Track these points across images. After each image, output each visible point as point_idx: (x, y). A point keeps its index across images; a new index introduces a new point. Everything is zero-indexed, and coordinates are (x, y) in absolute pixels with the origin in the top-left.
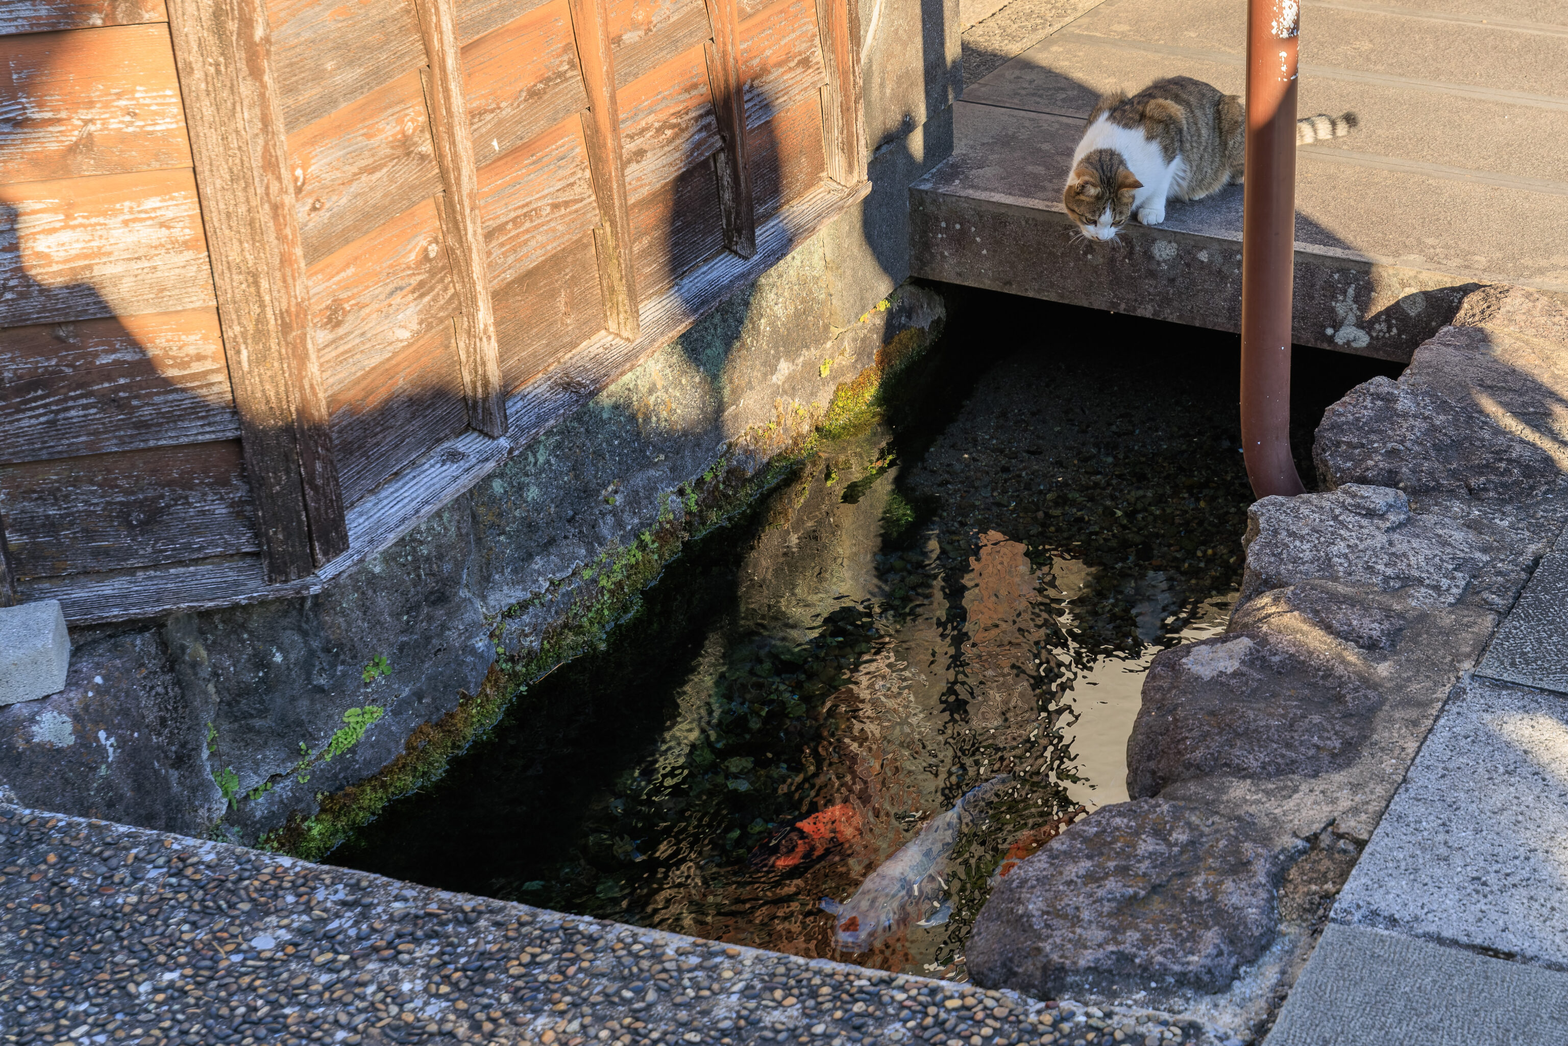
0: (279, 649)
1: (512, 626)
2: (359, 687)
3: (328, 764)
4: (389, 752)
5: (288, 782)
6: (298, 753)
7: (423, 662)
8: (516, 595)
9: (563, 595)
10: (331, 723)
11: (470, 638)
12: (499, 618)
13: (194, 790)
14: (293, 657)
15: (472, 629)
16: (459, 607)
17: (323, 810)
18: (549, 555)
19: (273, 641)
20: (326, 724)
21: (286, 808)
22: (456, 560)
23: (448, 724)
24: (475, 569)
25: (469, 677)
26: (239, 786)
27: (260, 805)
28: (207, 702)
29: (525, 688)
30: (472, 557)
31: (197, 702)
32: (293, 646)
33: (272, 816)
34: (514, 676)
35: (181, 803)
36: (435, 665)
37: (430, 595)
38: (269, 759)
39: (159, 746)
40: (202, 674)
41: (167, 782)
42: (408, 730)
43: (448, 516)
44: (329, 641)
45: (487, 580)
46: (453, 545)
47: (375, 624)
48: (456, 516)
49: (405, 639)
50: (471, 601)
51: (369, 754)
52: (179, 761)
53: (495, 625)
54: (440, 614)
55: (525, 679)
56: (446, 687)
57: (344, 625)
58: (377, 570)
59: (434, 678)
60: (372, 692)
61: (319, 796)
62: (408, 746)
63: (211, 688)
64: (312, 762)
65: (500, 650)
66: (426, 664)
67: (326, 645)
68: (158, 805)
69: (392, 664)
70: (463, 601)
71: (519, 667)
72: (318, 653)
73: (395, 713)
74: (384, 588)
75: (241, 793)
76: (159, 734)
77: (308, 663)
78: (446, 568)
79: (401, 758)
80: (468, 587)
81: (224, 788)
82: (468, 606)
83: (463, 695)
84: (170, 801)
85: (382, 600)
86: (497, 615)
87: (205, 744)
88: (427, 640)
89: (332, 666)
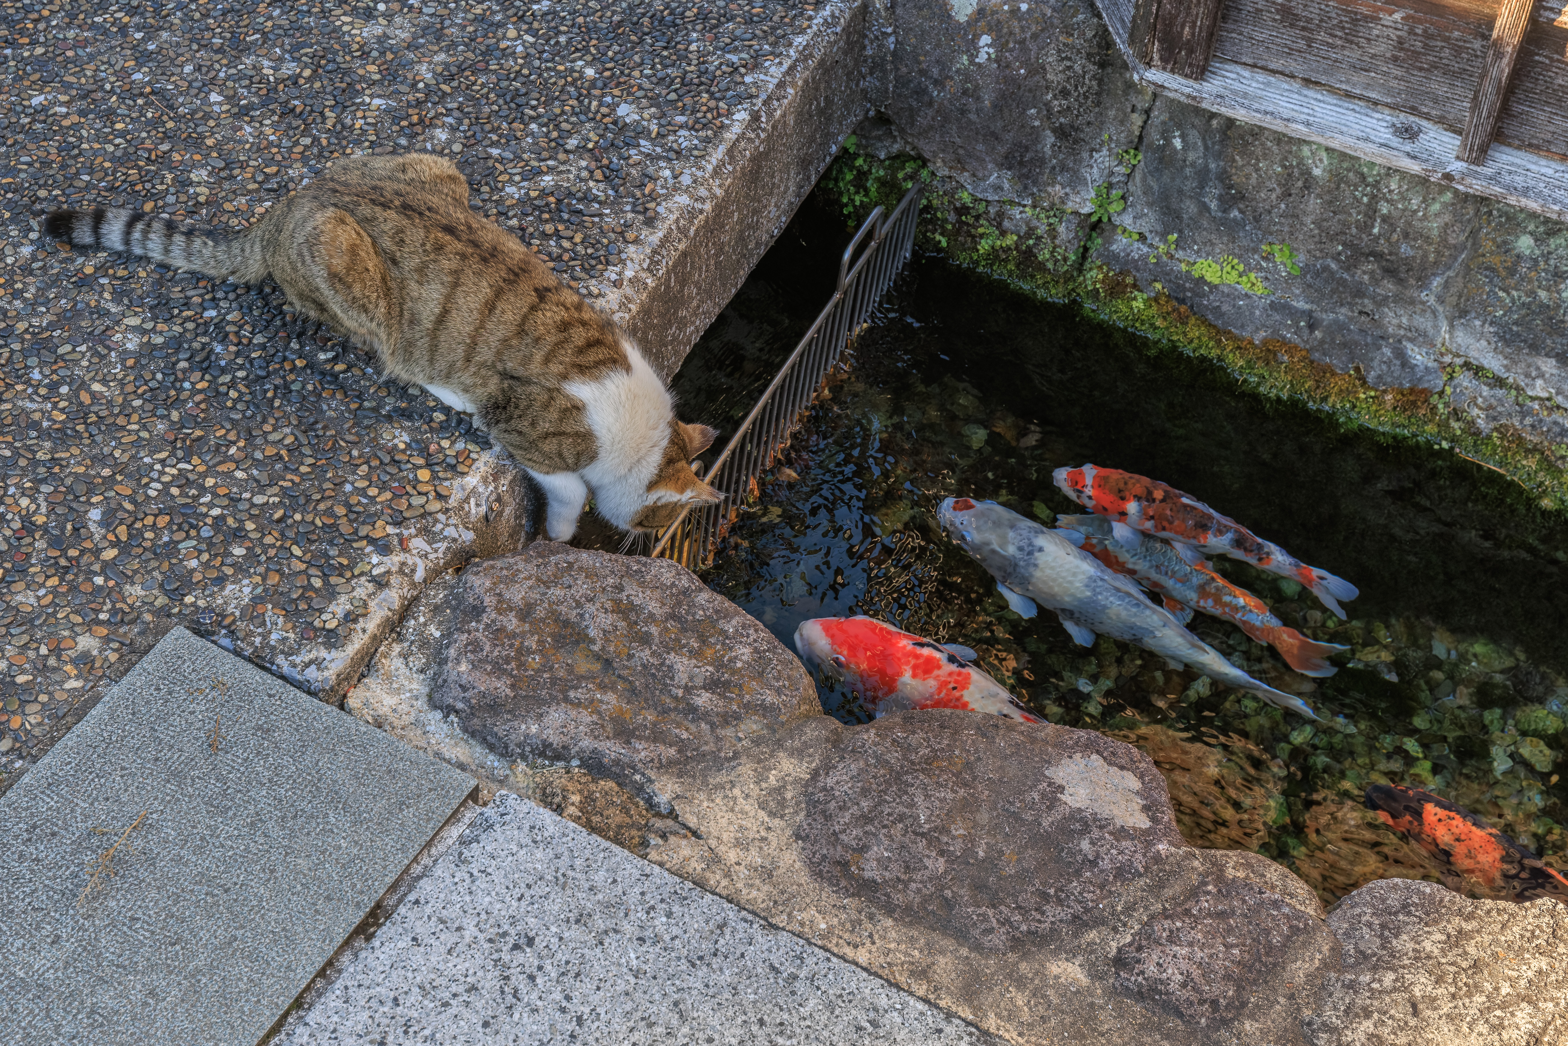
0: (1183, 137)
1: (1464, 380)
2: (1255, 250)
3: (1180, 272)
4: (1242, 326)
5: (1145, 249)
6: (1163, 236)
7: (1342, 305)
8: (1493, 363)
10: (1208, 248)
11: (1411, 340)
12: (1459, 361)
14: (1191, 156)
15: (1423, 338)
16: (1412, 302)
17: (1156, 300)
19: (1179, 126)
20: (1205, 244)
21: (1126, 262)
22: (1425, 256)
23: (1322, 373)
24: (1453, 290)
25: (1375, 363)
26: (1119, 214)
27: (1120, 244)
28: (1122, 122)
29: (1445, 445)
30: (1451, 273)
31: (1112, 113)
32: (1195, 147)
33: (1116, 257)
34: (1444, 425)
35: (1041, 161)
36: (1351, 319)
37: (1379, 256)
38: (1149, 221)
39: (1047, 104)
40: (1134, 100)
41: (1035, 135)
42: (1276, 331)
43: (1436, 207)
44: (1229, 178)
45: (1463, 313)
46: (1427, 239)
47: (1294, 216)
48: (1447, 218)
49: (1333, 266)
50: (1434, 313)
51: (1225, 308)
52: (1062, 133)
53: (1447, 359)
54: (1388, 287)
55: (1453, 440)
56: (1344, 345)
57: (1253, 180)
58: (1317, 172)
59: (1341, 327)
60: (1267, 270)
61: (1158, 286)
62: (1265, 342)
63: (1137, 120)
64: (1172, 257)
65: (1449, 390)
66: (1344, 310)
67: (1223, 177)
68: (1009, 137)
69: (1305, 270)
70: (1423, 303)
71: (1455, 425)
72: (1212, 176)
73: (1272, 305)
74: (1319, 196)
75: (1116, 220)
76: (1055, 97)
77: (1203, 176)
78: (1405, 249)
79: (1251, 343)
80: (1441, 300)
81: (1103, 200)
82: (1428, 314)
83: (1357, 369)
84: (1027, 149)
85: (1313, 204)
86: (1459, 356)
87: (1105, 152)
88: (1359, 292)
89: (1227, 201)
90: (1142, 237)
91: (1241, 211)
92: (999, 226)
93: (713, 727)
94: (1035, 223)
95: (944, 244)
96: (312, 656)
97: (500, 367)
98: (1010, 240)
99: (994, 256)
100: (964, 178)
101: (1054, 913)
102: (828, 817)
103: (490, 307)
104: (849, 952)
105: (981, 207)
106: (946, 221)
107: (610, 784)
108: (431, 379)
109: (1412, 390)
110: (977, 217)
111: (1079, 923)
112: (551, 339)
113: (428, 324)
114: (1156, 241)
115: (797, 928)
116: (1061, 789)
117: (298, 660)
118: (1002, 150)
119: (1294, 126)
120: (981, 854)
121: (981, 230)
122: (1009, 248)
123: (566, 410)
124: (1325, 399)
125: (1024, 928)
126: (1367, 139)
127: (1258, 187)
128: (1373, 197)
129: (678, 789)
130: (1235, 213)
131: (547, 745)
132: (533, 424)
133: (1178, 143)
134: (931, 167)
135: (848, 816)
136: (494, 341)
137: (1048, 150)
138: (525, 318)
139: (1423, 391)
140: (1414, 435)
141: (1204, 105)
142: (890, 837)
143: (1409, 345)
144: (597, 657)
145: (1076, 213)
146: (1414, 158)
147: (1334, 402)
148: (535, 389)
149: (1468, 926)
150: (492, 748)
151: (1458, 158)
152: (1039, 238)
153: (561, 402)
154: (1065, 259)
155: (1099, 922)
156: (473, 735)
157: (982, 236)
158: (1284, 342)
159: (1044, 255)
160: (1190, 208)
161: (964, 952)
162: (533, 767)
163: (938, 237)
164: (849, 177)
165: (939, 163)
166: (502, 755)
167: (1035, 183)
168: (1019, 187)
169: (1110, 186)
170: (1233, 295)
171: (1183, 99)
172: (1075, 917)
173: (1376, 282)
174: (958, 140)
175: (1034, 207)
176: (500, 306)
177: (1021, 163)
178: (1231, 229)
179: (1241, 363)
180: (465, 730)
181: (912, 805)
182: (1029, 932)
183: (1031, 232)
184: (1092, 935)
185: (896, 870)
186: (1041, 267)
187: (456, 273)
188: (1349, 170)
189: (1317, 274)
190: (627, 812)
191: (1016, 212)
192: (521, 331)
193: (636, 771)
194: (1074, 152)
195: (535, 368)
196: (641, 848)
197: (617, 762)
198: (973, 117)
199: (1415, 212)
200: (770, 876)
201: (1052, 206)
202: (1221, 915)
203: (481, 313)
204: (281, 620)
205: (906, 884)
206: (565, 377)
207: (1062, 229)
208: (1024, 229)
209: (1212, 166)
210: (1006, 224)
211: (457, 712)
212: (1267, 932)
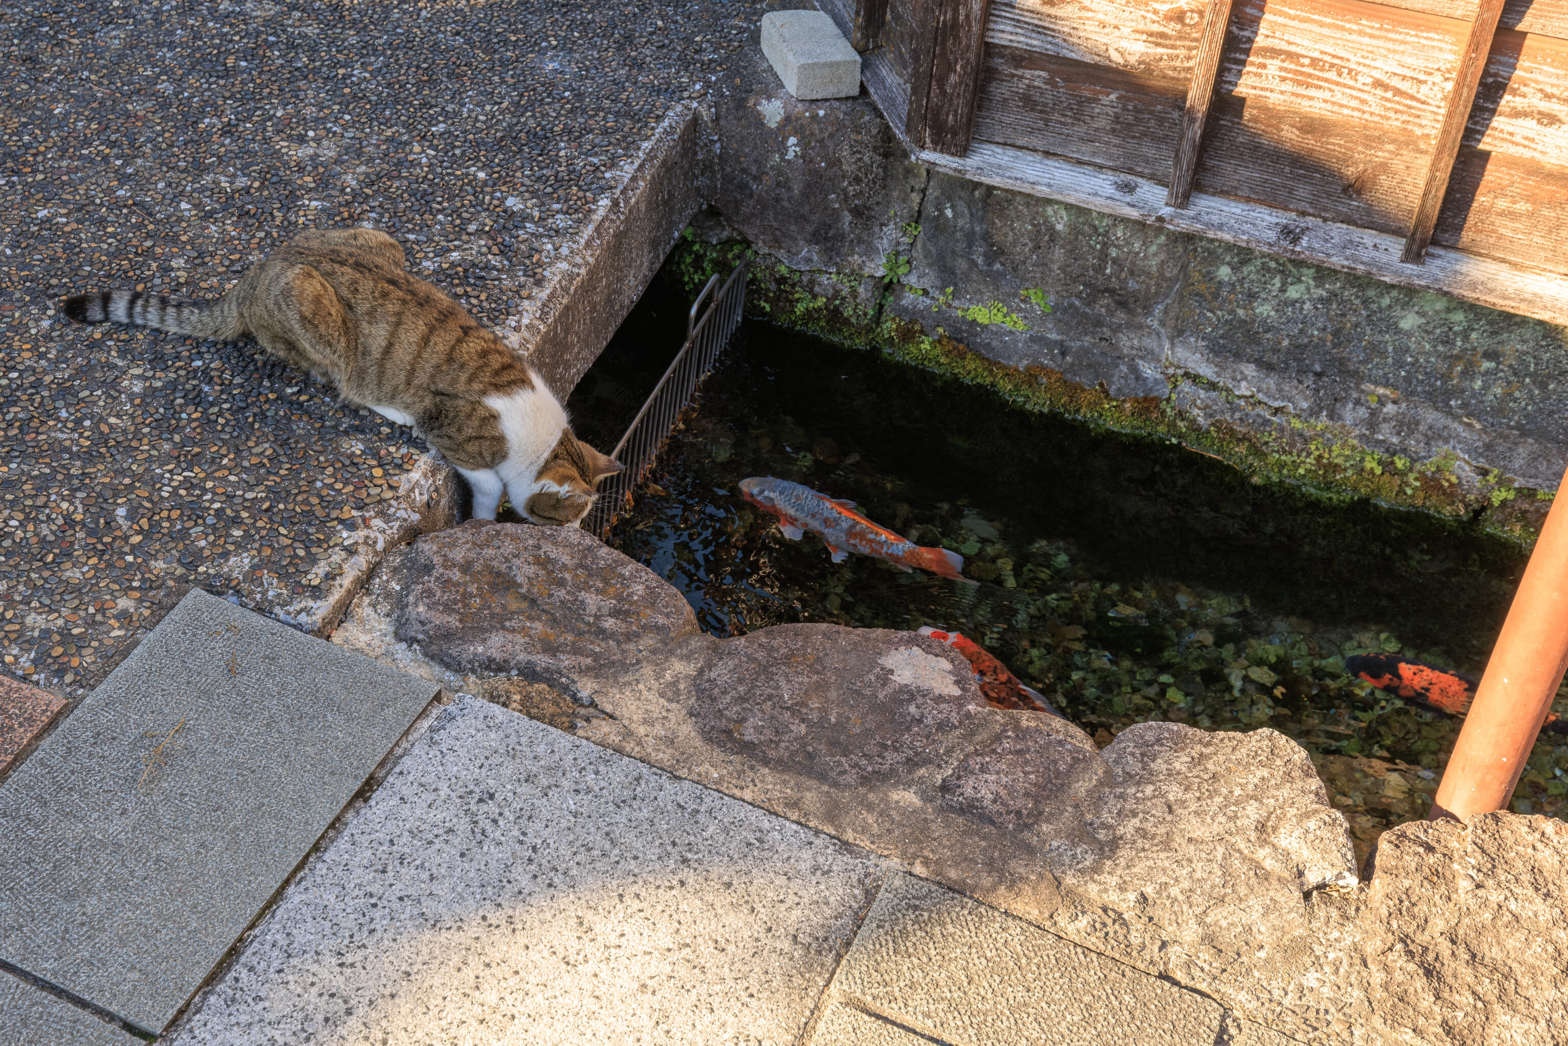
0: (953, 207)
1: (1186, 386)
2: (1015, 295)
3: (957, 317)
4: (1009, 357)
5: (928, 302)
6: (942, 290)
7: (1086, 334)
8: (1207, 371)
9: (1258, 415)
10: (978, 296)
11: (1142, 358)
12: (1180, 372)
13: (860, 241)
14: (960, 222)
15: (1151, 356)
16: (1141, 327)
17: (939, 342)
18: (1267, 376)
19: (950, 199)
20: (975, 293)
21: (914, 313)
22: (1148, 289)
23: (1074, 389)
24: (1172, 314)
25: (1115, 379)
26: (906, 275)
27: (908, 299)
28: (904, 201)
29: (1174, 441)
30: (1169, 301)
31: (895, 194)
32: (962, 215)
33: (905, 309)
34: (1172, 425)
35: (842, 237)
36: (1094, 345)
37: (1112, 292)
38: (930, 279)
39: (844, 190)
40: (912, 182)
41: (836, 215)
42: (1035, 359)
43: (1154, 248)
44: (991, 237)
45: (1181, 333)
46: (1149, 275)
47: (1043, 264)
48: (1163, 256)
49: (1077, 303)
50: (1158, 334)
51: (994, 343)
52: (857, 212)
53: (1171, 371)
54: (1121, 317)
55: (1180, 436)
56: (1090, 366)
57: (1010, 238)
58: (1059, 227)
59: (1087, 351)
60: (1026, 311)
61: (941, 330)
62: (1027, 368)
63: (916, 198)
64: (950, 306)
65: (1174, 396)
66: (1088, 338)
67: (987, 237)
68: (815, 218)
69: (1055, 308)
70: (1149, 327)
71: (1181, 424)
72: (978, 237)
73: (1032, 339)
74: (1062, 247)
75: (904, 280)
76: (850, 184)
77: (970, 238)
78: (1132, 284)
79: (1016, 370)
80: (1162, 323)
81: (893, 265)
82: (1154, 336)
83: (1101, 385)
84: (830, 227)
85: (1058, 254)
86: (1179, 368)
87: (892, 226)
88: (1099, 323)
89: (990, 258)
90: (925, 292)
91: (1002, 264)
92: (811, 291)
93: (619, 643)
94: (840, 286)
95: (768, 309)
96: (302, 605)
97: (433, 388)
98: (821, 302)
99: (809, 315)
100: (782, 254)
101: (891, 757)
102: (713, 700)
103: (425, 341)
104: (737, 792)
105: (796, 277)
106: (768, 290)
107: (543, 686)
108: (379, 401)
109: (1145, 399)
110: (793, 286)
111: (912, 763)
112: (473, 364)
113: (376, 354)
114: (936, 294)
115: (696, 778)
116: (891, 672)
117: (291, 609)
118: (810, 228)
119: (1039, 187)
120: (833, 720)
121: (797, 296)
122: (820, 309)
123: (485, 418)
124: (1077, 411)
125: (870, 769)
126: (1096, 194)
127: (1015, 243)
128: (1104, 244)
129: (596, 687)
130: (997, 266)
131: (491, 660)
132: (459, 430)
133: (949, 213)
134: (754, 247)
135: (728, 697)
136: (428, 367)
137: (846, 227)
138: (453, 348)
139: (1154, 398)
140: (1150, 434)
141: (968, 176)
142: (763, 711)
143: (1141, 362)
144: (524, 598)
145: (871, 277)
146: (1133, 206)
147: (1085, 413)
148: (461, 402)
149: (1207, 751)
150: (448, 666)
151: (1167, 204)
152: (843, 299)
153: (481, 412)
154: (865, 314)
155: (927, 762)
156: (432, 658)
157: (798, 300)
158: (1043, 368)
159: (848, 312)
160: (962, 265)
161: (825, 788)
162: (481, 678)
163: (763, 304)
164: (689, 260)
165: (760, 244)
166: (456, 671)
167: (838, 254)
168: (826, 258)
169: (897, 254)
170: (1000, 333)
171: (951, 173)
172: (909, 760)
173: (1111, 313)
174: (775, 224)
175: (838, 273)
176: (433, 339)
177: (826, 239)
178: (995, 279)
179: (1010, 387)
180: (426, 655)
181: (778, 688)
182: (874, 772)
183: (837, 294)
184: (922, 771)
185: (768, 734)
186: (847, 322)
187: (398, 314)
188: (1084, 224)
189: (1065, 311)
190: (558, 705)
191: (824, 279)
192: (450, 359)
193: (562, 675)
194: (867, 227)
195: (461, 387)
196: (572, 728)
197: (547, 670)
198: (785, 204)
199: (1138, 253)
200: (672, 742)
201: (853, 272)
202: (1019, 752)
203: (418, 345)
204: (275, 581)
205: (777, 744)
206: (484, 393)
207: (861, 290)
208: (831, 292)
209: (977, 229)
210: (817, 289)
211: (418, 642)
212: (1055, 762)
